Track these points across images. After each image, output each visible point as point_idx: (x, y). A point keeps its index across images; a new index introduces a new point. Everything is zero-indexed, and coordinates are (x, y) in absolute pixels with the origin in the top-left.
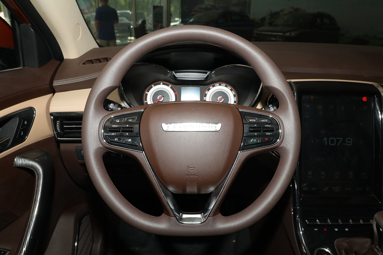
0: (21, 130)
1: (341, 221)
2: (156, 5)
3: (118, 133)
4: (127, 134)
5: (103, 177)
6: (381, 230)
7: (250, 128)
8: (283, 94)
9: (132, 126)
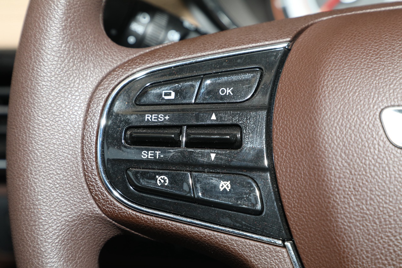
3: (172, 152)
4: (213, 156)
9: (235, 120)
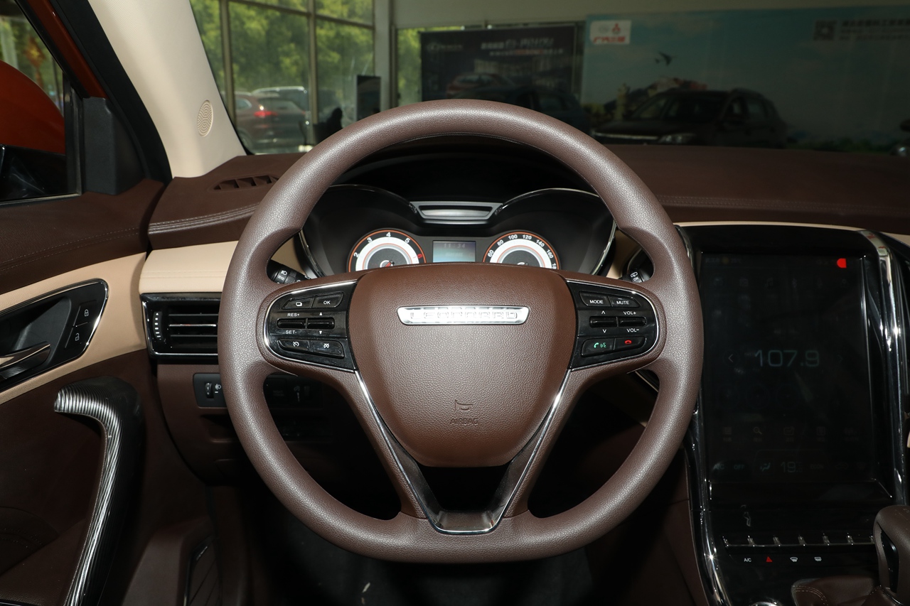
0: (76, 330)
1: (804, 539)
2: (364, 73)
3: (301, 330)
4: (321, 332)
5: (264, 429)
6: (893, 548)
7: (591, 318)
8: (661, 244)
9: (331, 316)
